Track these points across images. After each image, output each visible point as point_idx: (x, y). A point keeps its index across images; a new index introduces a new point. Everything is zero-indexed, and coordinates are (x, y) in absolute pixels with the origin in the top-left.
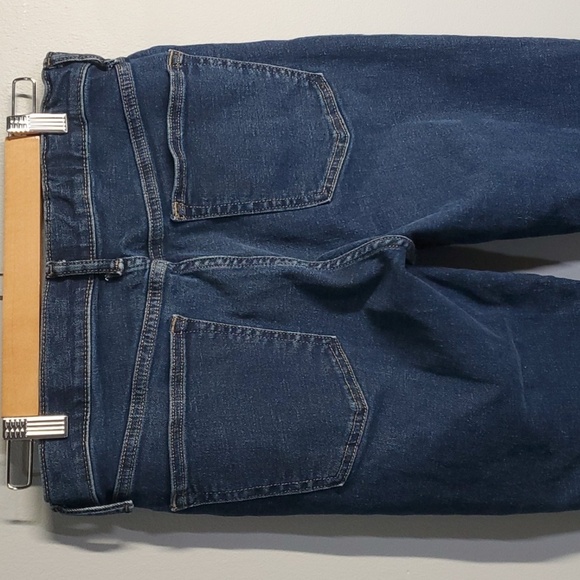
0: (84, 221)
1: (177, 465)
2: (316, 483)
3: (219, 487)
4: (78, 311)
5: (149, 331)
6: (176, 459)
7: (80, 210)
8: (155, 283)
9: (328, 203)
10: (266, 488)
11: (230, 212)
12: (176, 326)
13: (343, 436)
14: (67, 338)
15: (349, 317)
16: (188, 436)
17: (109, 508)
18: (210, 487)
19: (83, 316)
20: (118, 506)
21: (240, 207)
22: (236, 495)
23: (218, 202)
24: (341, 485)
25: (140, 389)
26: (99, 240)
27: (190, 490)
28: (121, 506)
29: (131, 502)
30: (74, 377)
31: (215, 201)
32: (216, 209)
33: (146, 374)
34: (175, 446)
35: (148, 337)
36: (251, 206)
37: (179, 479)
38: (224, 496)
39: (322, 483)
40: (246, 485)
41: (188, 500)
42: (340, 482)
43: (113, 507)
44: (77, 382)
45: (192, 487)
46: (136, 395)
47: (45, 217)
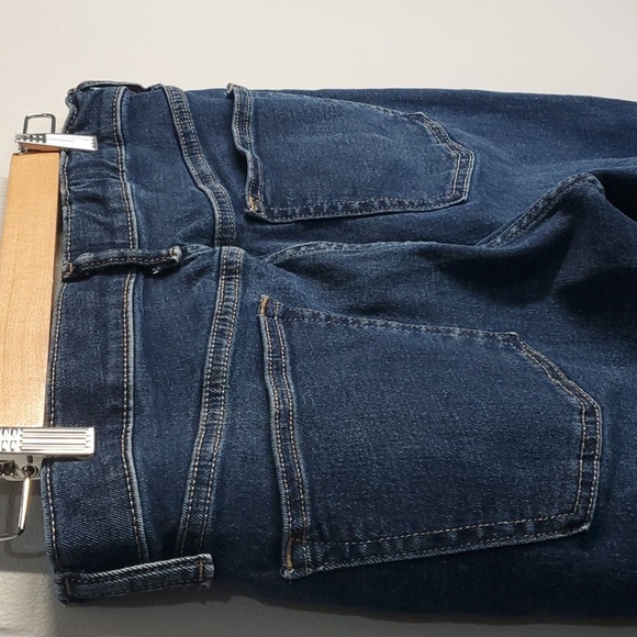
0: (120, 217)
1: (291, 481)
2: (539, 527)
3: (366, 530)
4: (112, 300)
5: (227, 313)
6: (289, 470)
7: (116, 205)
8: (231, 263)
9: (463, 202)
10: (452, 533)
11: (328, 212)
12: (266, 308)
13: (569, 443)
14: (95, 331)
15: (530, 309)
16: (304, 439)
17: (169, 566)
18: (351, 530)
19: (121, 305)
20: (184, 563)
21: (340, 207)
22: (400, 545)
23: (310, 201)
24: (585, 527)
25: (216, 386)
26: (143, 237)
27: (315, 533)
28: (191, 562)
29: (208, 556)
30: (105, 373)
31: (305, 200)
32: (308, 210)
33: (226, 365)
34: (285, 451)
35: (225, 320)
36: (356, 205)
37: (295, 505)
38: (377, 549)
39: (551, 526)
40: (415, 528)
41: (314, 555)
42: (582, 523)
43: (177, 564)
44: (111, 378)
45: (319, 526)
46: (211, 395)
47: (65, 215)
